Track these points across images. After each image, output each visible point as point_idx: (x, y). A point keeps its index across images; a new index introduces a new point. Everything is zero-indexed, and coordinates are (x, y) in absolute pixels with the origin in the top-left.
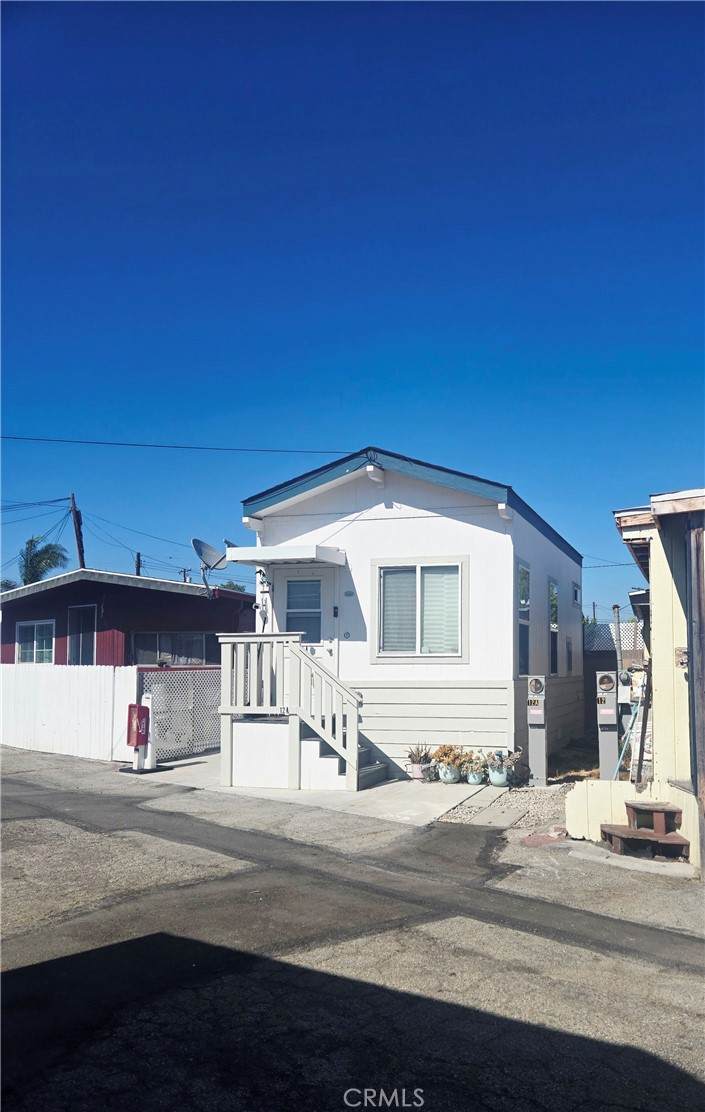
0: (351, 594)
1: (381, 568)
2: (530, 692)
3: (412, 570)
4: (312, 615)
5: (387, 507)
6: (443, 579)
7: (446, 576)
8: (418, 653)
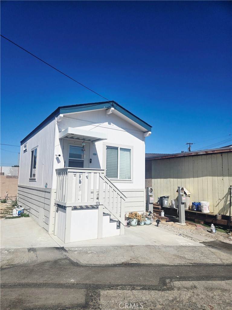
0: (96, 154)
1: (107, 146)
2: (149, 193)
3: (117, 148)
4: (80, 161)
5: (109, 124)
6: (124, 153)
7: (126, 152)
8: (119, 179)
